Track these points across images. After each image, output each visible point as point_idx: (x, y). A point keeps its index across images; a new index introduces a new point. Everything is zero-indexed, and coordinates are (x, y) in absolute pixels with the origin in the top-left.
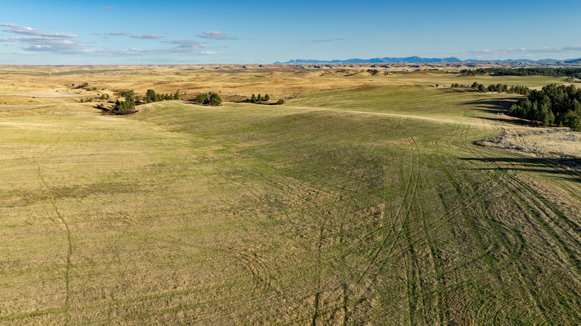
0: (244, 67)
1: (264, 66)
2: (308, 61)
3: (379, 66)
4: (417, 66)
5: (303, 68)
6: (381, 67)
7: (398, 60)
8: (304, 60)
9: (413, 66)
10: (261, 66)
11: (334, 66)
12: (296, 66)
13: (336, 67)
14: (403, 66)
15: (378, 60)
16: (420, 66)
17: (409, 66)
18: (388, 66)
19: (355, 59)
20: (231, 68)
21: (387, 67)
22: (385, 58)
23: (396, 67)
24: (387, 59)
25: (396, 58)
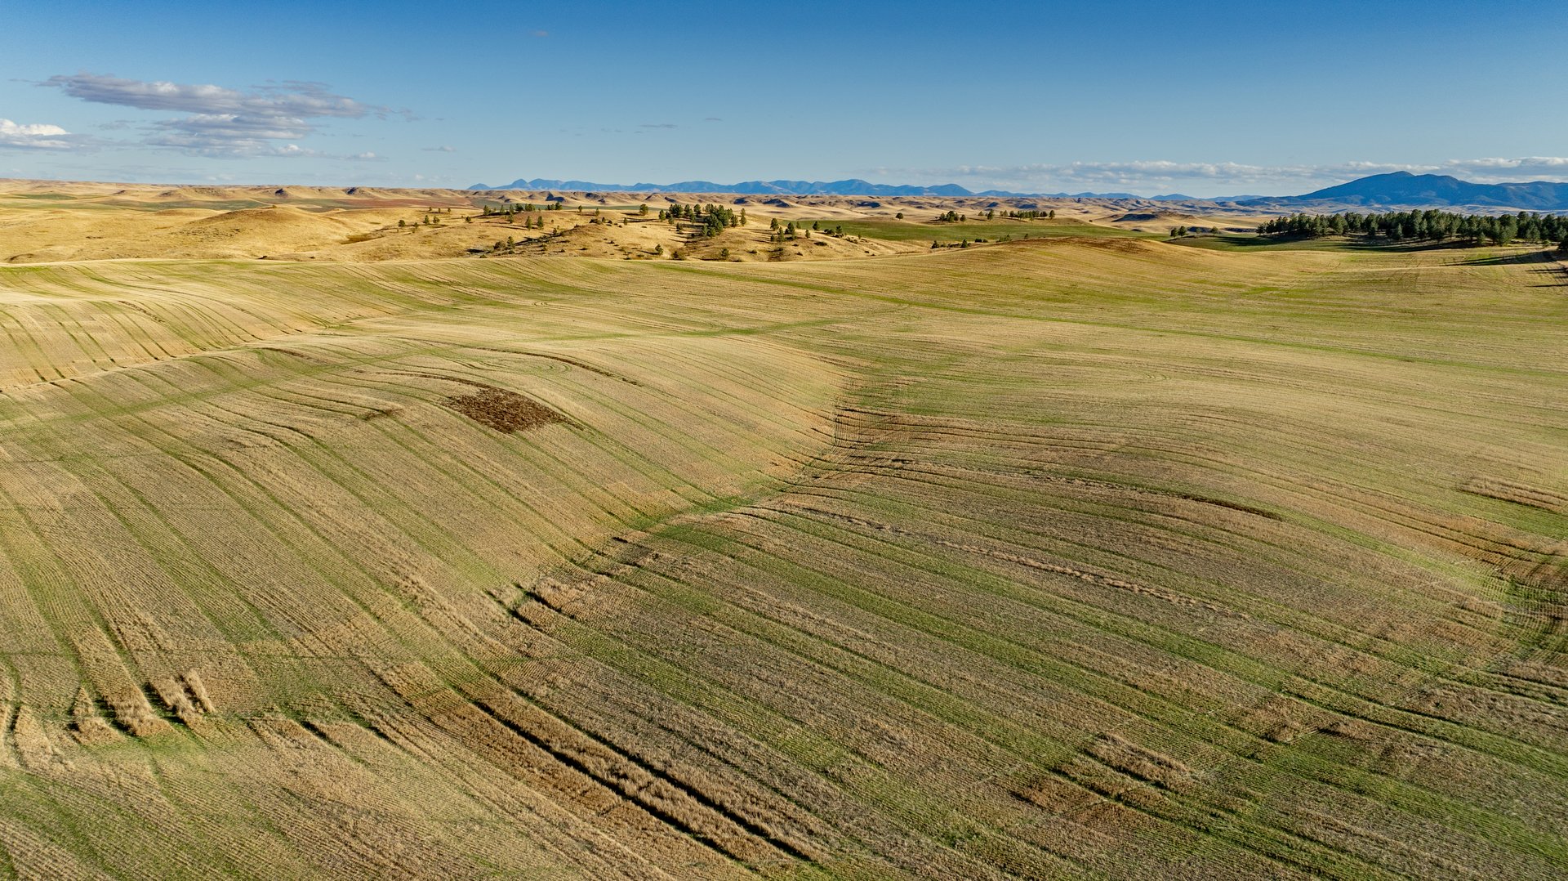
0: (280, 192)
1: (362, 192)
2: (567, 183)
3: (760, 201)
4: (875, 205)
5: (508, 200)
6: (765, 203)
7: (813, 189)
8: (556, 182)
9: (863, 204)
10: (351, 191)
11: (613, 198)
12: (487, 194)
13: (619, 201)
14: (833, 201)
15: (757, 186)
16: (882, 204)
17: (850, 203)
18: (786, 202)
19: (696, 182)
20: (224, 196)
21: (785, 205)
22: (776, 183)
23: (811, 204)
24: (784, 184)
25: (807, 183)
